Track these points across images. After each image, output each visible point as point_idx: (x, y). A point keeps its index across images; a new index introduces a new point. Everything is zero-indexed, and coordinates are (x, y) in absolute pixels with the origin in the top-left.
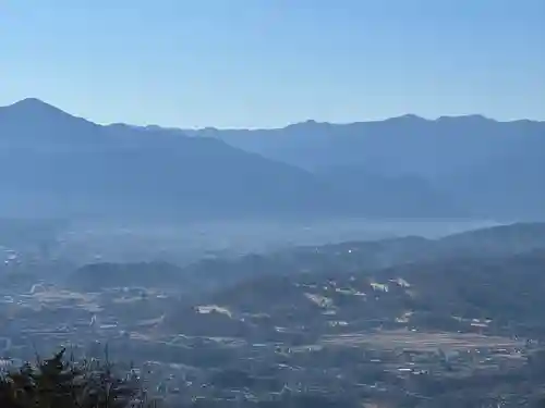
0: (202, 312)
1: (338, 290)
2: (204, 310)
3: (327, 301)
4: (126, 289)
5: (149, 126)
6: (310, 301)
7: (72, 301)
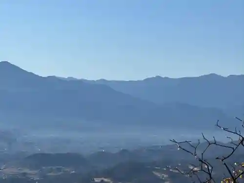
0: (96, 181)
1: (171, 170)
2: (97, 180)
3: (165, 176)
4: (54, 168)
5: (69, 78)
6: (156, 176)
7: (25, 174)
